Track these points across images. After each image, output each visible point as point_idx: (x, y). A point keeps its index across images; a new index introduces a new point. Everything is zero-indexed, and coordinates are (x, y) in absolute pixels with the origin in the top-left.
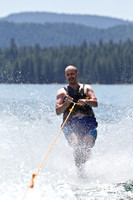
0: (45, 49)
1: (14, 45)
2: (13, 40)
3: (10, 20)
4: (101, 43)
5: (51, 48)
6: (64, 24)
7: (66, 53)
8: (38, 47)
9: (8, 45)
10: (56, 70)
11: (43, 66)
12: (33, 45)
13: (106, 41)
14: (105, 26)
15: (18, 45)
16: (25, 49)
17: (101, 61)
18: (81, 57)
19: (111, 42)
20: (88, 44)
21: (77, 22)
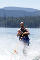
0: (14, 18)
1: (5, 16)
2: (5, 15)
3: (4, 9)
4: (31, 16)
5: (16, 17)
6: (20, 10)
7: (21, 19)
8: (12, 17)
9: (4, 16)
10: (17, 24)
11: (14, 22)
12: (11, 16)
13: (32, 16)
14: (32, 11)
15: (6, 16)
16: (8, 17)
17: (31, 21)
18: (25, 20)
19: (34, 16)
20: (27, 17)
21: (24, 10)
